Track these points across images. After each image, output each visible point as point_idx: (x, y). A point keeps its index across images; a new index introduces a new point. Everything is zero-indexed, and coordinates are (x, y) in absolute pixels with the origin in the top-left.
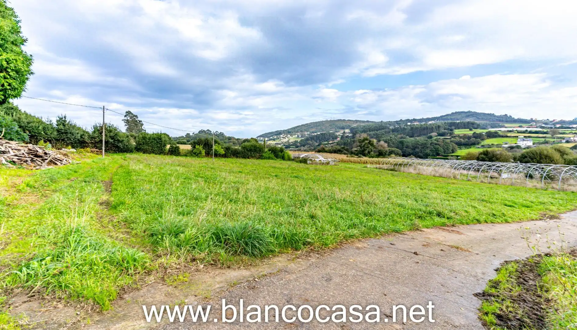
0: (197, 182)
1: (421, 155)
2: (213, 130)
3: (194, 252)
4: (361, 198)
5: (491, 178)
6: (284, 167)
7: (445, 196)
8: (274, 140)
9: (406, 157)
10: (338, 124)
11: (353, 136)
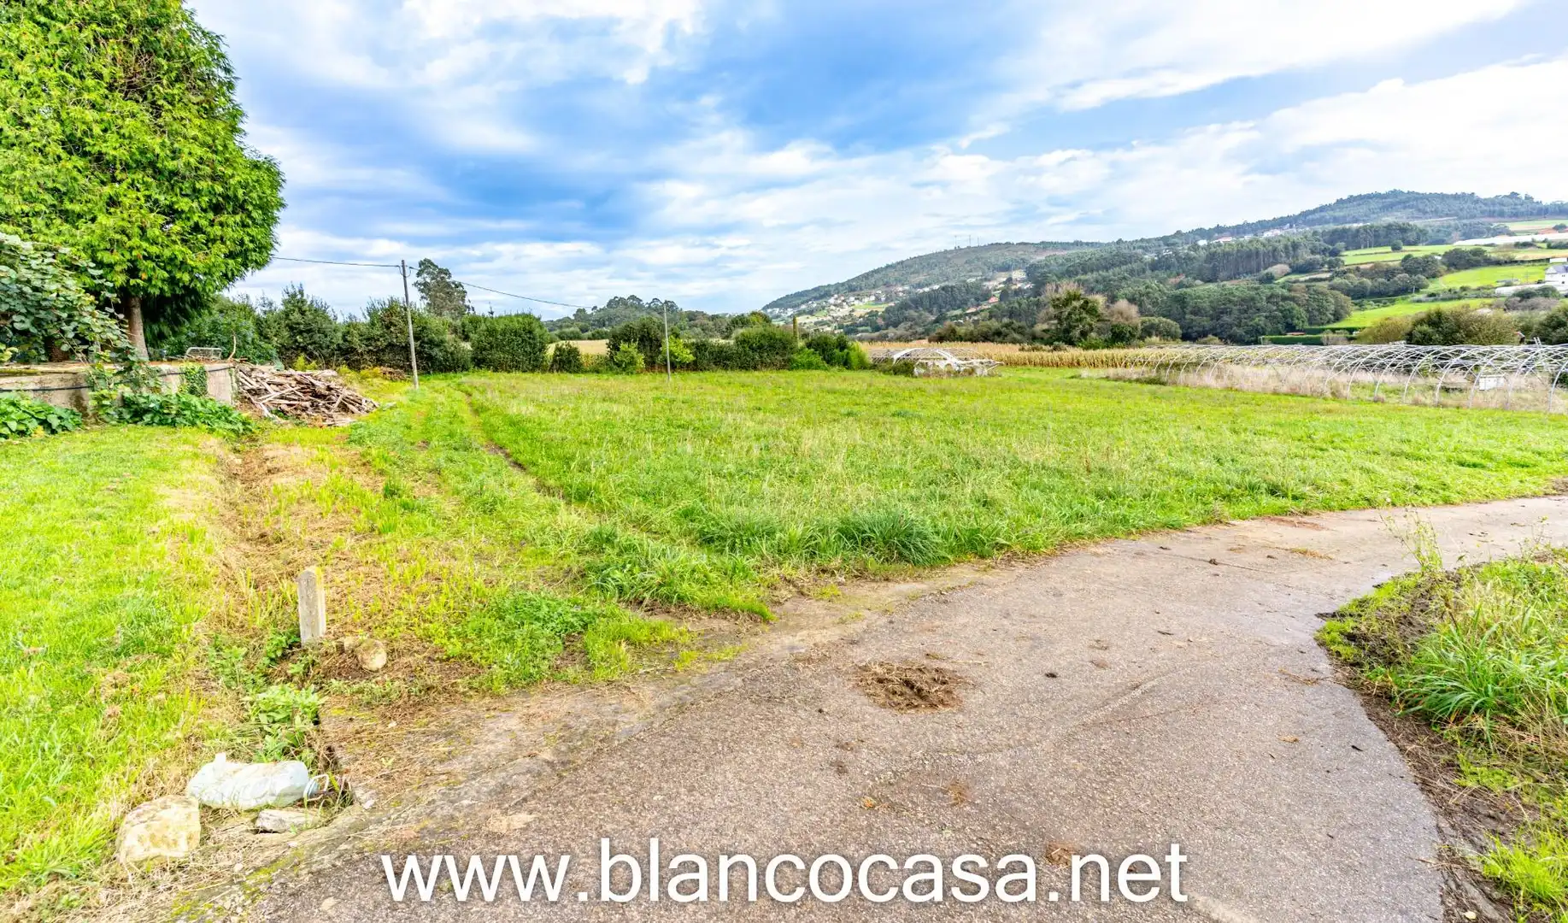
1: (1240, 331)
5: (1446, 390)
8: (811, 313)
9: (1193, 340)
10: (991, 256)
11: (1036, 287)
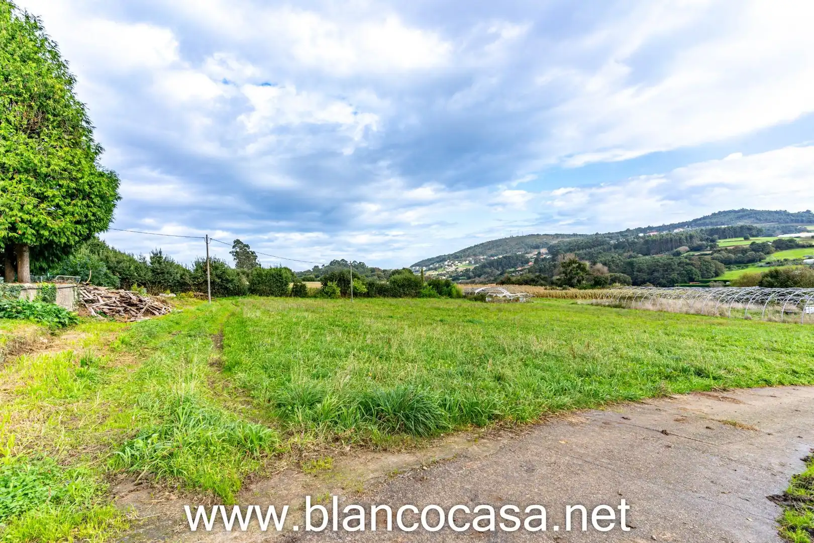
0: (332, 332)
1: (664, 281)
2: (349, 260)
3: (336, 428)
4: (572, 349)
5: (786, 313)
6: (452, 307)
7: (707, 344)
8: (435, 269)
9: (638, 285)
10: (529, 241)
11: (553, 257)
